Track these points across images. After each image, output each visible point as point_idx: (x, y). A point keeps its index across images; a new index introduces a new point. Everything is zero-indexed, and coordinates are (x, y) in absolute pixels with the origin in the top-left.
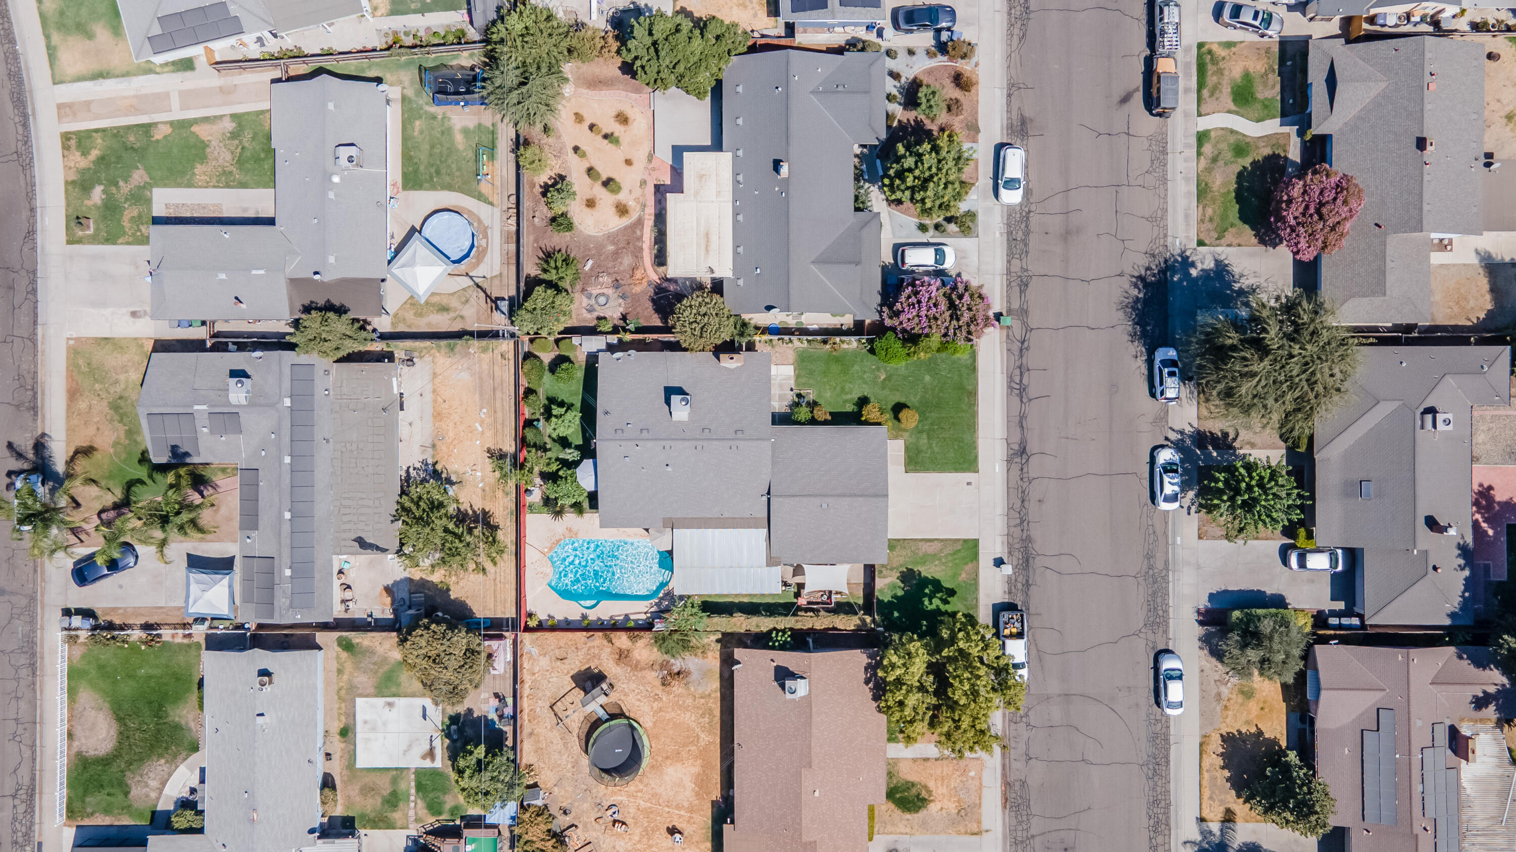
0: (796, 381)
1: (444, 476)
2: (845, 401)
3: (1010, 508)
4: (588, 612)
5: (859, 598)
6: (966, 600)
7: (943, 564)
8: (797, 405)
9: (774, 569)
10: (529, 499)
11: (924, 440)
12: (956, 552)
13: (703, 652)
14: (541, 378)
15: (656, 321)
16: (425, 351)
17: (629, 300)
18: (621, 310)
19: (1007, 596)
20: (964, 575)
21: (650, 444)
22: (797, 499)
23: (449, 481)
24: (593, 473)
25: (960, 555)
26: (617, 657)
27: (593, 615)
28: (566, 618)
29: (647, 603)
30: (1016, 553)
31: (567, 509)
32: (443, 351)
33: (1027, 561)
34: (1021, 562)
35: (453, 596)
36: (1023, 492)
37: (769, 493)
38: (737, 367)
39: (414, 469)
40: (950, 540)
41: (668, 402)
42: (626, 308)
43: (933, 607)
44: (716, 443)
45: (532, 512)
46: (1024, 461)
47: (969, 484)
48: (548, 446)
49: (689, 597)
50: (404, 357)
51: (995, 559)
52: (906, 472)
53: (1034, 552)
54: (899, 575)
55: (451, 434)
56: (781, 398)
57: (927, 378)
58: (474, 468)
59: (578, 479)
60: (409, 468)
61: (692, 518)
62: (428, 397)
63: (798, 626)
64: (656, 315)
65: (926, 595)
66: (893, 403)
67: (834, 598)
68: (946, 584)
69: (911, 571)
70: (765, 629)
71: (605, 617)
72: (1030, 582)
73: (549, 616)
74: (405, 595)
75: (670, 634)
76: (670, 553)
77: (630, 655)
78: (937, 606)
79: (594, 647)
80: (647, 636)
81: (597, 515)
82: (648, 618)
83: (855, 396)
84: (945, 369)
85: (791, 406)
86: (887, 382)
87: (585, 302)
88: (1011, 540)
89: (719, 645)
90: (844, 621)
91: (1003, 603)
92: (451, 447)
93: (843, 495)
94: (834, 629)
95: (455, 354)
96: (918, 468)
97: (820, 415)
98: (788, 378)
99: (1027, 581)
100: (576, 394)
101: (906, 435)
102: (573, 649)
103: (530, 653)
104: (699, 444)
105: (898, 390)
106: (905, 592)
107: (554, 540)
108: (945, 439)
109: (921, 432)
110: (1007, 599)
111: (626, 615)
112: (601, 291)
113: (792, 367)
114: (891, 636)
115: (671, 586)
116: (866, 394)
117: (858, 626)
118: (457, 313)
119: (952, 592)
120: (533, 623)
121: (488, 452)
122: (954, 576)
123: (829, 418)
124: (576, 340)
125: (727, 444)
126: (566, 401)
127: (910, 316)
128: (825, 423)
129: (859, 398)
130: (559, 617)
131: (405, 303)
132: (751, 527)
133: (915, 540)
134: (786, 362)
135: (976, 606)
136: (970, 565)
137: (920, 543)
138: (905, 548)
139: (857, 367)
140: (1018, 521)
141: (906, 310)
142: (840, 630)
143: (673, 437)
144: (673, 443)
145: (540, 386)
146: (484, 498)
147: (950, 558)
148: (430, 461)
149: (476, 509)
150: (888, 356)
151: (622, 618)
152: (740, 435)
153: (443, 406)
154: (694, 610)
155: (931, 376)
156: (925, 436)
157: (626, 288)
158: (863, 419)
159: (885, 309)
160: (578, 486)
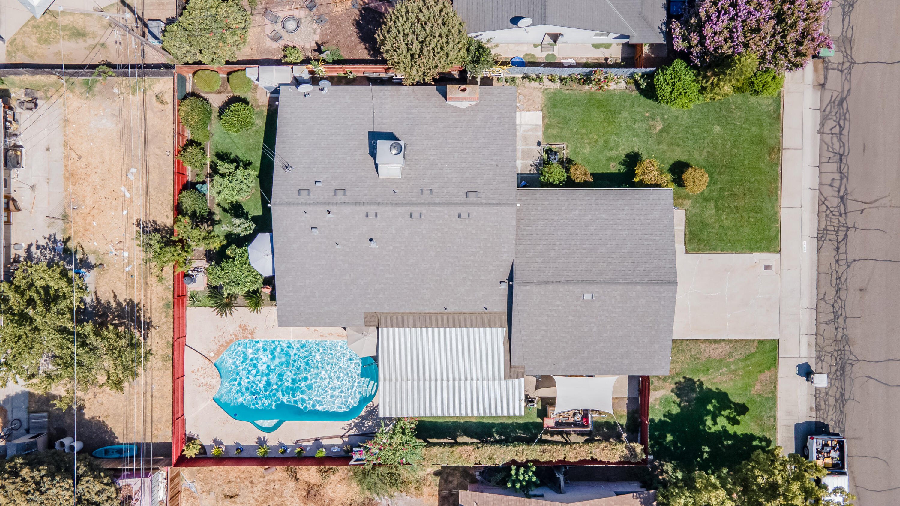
0: (544, 133)
1: (79, 256)
2: (610, 159)
3: (820, 299)
4: (267, 435)
5: (622, 416)
6: (761, 418)
7: (734, 372)
8: (544, 163)
9: (514, 382)
10: (191, 287)
11: (710, 212)
12: (747, 357)
13: (417, 488)
14: (205, 124)
15: (362, 53)
16: (53, 90)
17: (327, 25)
18: (317, 38)
19: (814, 414)
20: (758, 387)
21: (347, 210)
22: (551, 287)
23: (85, 264)
24: (271, 253)
25: (754, 360)
26: (305, 494)
27: (272, 439)
28: (238, 444)
29: (344, 424)
30: (828, 358)
31: (240, 300)
32: (78, 90)
33: (843, 368)
34: (834, 369)
35: (88, 414)
36: (839, 278)
37: (511, 278)
38: (470, 107)
39: (38, 247)
40: (741, 340)
41: (373, 153)
42: (323, 35)
43: (718, 428)
44: (440, 209)
45: (193, 305)
46: (840, 238)
47: (767, 267)
48: (217, 218)
49: (399, 419)
50: (23, 98)
51: (799, 366)
52: (686, 252)
53: (853, 358)
54: (674, 386)
55: (89, 201)
56: (526, 154)
57: (717, 129)
58: (120, 246)
59: (251, 260)
60: (30, 246)
61: (404, 314)
62: (58, 152)
63: (546, 458)
64: (362, 45)
65: (708, 412)
66: (672, 162)
67: (593, 417)
68: (735, 399)
69: (689, 381)
70: (499, 462)
71: (289, 442)
72: (847, 396)
73: (215, 441)
74: (22, 415)
75: (373, 468)
76: (376, 358)
77: (322, 492)
78: (723, 427)
79: (274, 481)
80: (342, 471)
81: (274, 309)
82: (345, 443)
83: (623, 151)
84: (740, 117)
85: (537, 166)
86: (664, 135)
87: (269, 28)
88: (821, 341)
89: (438, 479)
90: (607, 450)
91: (809, 423)
92: (89, 218)
93: (615, 282)
94: (593, 460)
95: (94, 95)
96: (702, 246)
97: (577, 175)
98: (535, 129)
99: (842, 395)
100: (255, 149)
101: (688, 203)
102: (247, 483)
103: (189, 489)
104: (416, 210)
105: (678, 145)
106: (682, 409)
107: (222, 341)
108: (737, 209)
109: (706, 200)
110: (813, 417)
111: (317, 440)
112: (291, 13)
113: (540, 114)
114: (662, 465)
115: (377, 400)
116: (636, 150)
117: (625, 457)
118: (97, 40)
119: (742, 409)
120: (191, 452)
121: (139, 225)
122: (747, 387)
123: (591, 179)
124: (251, 72)
125: (455, 210)
126: (241, 158)
127: (718, 29)
128: (585, 185)
129: (627, 156)
130: (228, 442)
131: (26, 25)
132: (484, 326)
133: (697, 340)
134: (532, 108)
135: (774, 428)
136: (767, 374)
137: (702, 346)
138: (683, 351)
139: (625, 114)
140: (831, 316)
141: (714, 17)
142: (601, 462)
143: (379, 200)
144: (380, 210)
145: (207, 137)
146: (131, 286)
147: (741, 364)
148: (59, 237)
149: (121, 300)
150: (675, 93)
151: (310, 443)
152: (472, 198)
153: (78, 164)
154: (405, 438)
155: (722, 127)
156: (712, 205)
157: (323, 9)
158: (637, 180)
159: (676, 26)
160: (251, 270)
